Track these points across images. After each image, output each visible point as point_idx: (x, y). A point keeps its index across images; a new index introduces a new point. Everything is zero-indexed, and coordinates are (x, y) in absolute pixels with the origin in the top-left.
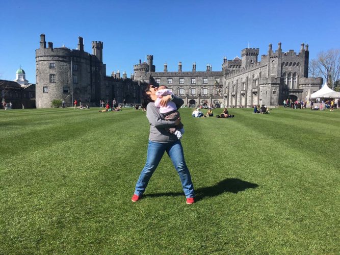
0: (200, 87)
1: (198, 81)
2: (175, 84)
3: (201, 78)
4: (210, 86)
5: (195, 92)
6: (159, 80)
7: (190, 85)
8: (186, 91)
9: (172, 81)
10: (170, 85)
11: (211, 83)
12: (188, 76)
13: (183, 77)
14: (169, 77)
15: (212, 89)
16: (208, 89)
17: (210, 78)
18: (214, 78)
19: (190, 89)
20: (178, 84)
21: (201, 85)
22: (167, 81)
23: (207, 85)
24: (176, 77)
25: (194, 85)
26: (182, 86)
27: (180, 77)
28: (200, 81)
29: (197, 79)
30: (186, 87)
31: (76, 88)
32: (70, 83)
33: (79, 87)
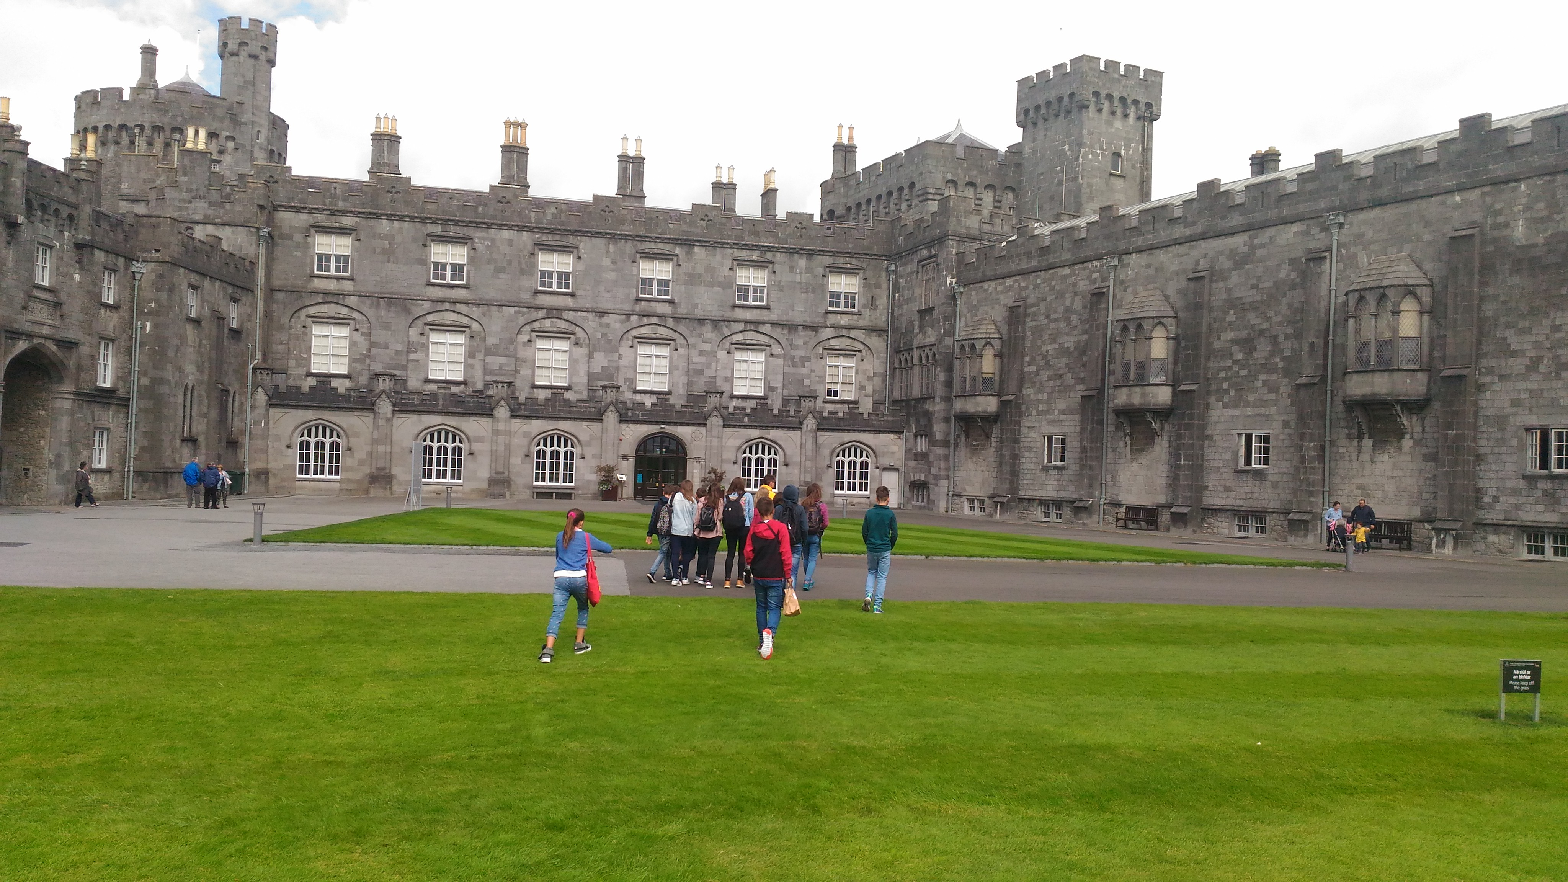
0: (708, 332)
1: (692, 279)
3: (721, 260)
4: (792, 327)
5: (672, 368)
6: (348, 241)
7: (627, 307)
8: (590, 356)
9: (472, 260)
10: (454, 302)
11: (799, 308)
12: (614, 238)
13: (572, 240)
14: (445, 222)
15: (802, 353)
16: (777, 349)
17: (792, 269)
18: (820, 271)
19: (626, 344)
20: (526, 297)
21: (716, 314)
22: (424, 262)
23: (764, 323)
24: (506, 234)
25: (661, 316)
26: (560, 310)
27: (545, 238)
28: (711, 285)
29: (686, 267)
30: (591, 323)
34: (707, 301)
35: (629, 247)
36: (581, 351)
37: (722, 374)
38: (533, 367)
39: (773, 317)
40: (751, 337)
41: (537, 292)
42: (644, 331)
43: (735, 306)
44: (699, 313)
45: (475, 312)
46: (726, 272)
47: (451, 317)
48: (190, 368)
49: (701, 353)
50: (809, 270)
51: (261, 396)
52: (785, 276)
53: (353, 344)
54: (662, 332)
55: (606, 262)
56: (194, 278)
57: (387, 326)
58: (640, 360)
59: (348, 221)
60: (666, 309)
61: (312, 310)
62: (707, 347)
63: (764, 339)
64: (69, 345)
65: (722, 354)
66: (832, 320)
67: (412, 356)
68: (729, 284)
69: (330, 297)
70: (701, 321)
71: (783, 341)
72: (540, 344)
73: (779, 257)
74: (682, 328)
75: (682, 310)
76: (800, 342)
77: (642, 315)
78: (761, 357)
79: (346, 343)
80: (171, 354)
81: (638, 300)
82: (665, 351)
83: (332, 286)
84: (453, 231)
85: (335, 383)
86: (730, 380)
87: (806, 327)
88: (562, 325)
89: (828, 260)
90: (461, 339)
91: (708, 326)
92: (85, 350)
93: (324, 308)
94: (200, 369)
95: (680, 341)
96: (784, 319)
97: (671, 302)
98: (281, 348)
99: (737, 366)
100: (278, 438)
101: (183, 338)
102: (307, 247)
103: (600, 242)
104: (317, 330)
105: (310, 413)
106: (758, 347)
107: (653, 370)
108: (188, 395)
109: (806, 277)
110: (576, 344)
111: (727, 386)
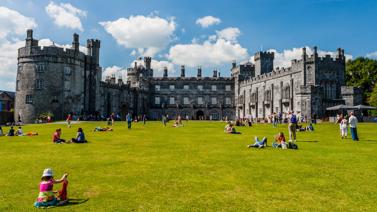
5: (203, 101)
6: (159, 86)
7: (196, 93)
8: (191, 100)
9: (175, 88)
10: (173, 93)
11: (221, 91)
12: (194, 83)
13: (188, 84)
15: (222, 98)
16: (218, 98)
17: (220, 85)
18: (224, 85)
19: (196, 98)
20: (182, 92)
21: (209, 93)
22: (169, 88)
24: (179, 84)
25: (201, 94)
26: (187, 94)
27: (185, 84)
28: (208, 89)
29: (204, 86)
30: (191, 95)
31: (68, 96)
32: (60, 90)
33: (72, 95)
34: (207, 91)
35: (196, 84)
37: (210, 101)
38: (183, 102)
40: (214, 95)
41: (184, 91)
42: (198, 96)
43: (212, 91)
44: (206, 93)
45: (176, 95)
46: (210, 86)
47: (173, 95)
48: (140, 105)
49: (207, 99)
50: (222, 85)
51: (149, 108)
52: (219, 87)
53: (160, 100)
54: (201, 96)
55: (193, 86)
56: (141, 94)
57: (164, 97)
58: (198, 100)
59: (159, 84)
61: (155, 96)
62: (208, 98)
63: (216, 96)
64: (128, 103)
65: (210, 98)
66: (226, 92)
67: (168, 101)
68: (211, 88)
69: (157, 94)
71: (219, 96)
72: (184, 98)
73: (218, 84)
74: (204, 95)
75: (204, 92)
76: (221, 96)
77: (198, 94)
79: (159, 100)
80: (138, 103)
82: (202, 98)
83: (158, 92)
84: (173, 84)
85: (158, 105)
87: (222, 94)
88: (187, 96)
90: (174, 98)
91: (208, 95)
92: (129, 104)
93: (157, 95)
94: (142, 105)
95: (204, 97)
96: (219, 93)
97: (202, 91)
98: (152, 101)
99: (212, 100)
100: (151, 113)
101: (140, 101)
102: (154, 87)
104: (156, 98)
105: (155, 110)
106: (215, 97)
107: (200, 101)
108: (140, 108)
109: (222, 86)
110: (189, 98)
111: (211, 103)
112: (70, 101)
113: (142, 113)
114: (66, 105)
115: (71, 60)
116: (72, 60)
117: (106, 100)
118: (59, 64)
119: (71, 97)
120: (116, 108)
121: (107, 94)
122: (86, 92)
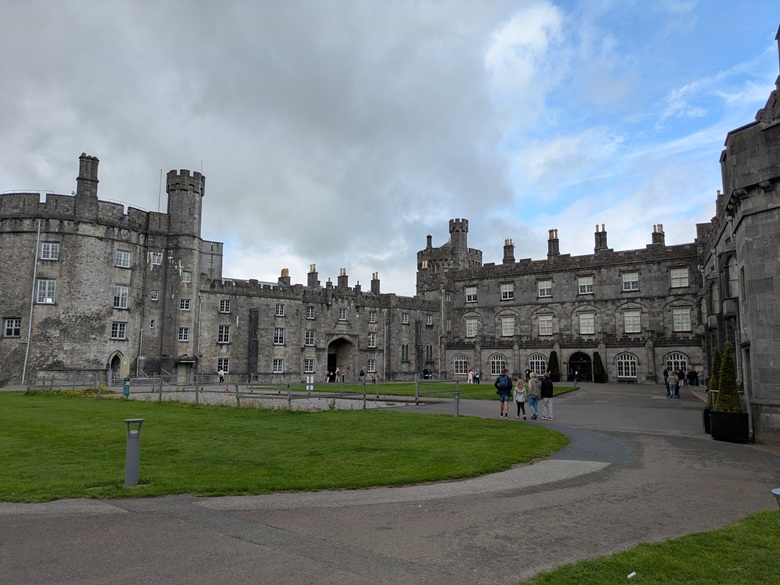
0: (610, 305)
1: (601, 283)
2: (522, 301)
3: (613, 272)
4: (651, 299)
5: (595, 323)
6: (475, 289)
7: (574, 299)
8: (559, 321)
9: (514, 289)
10: (508, 306)
11: (655, 288)
12: (566, 271)
13: (550, 275)
14: (505, 277)
15: (658, 310)
16: (645, 310)
17: (650, 271)
18: (666, 269)
19: (574, 315)
20: (534, 300)
21: (613, 297)
22: (499, 293)
23: (636, 298)
24: (526, 277)
25: (588, 301)
26: (547, 304)
27: (541, 276)
28: (610, 284)
29: (598, 278)
30: (559, 307)
31: (46, 319)
32: (25, 304)
33: (62, 316)
34: (609, 292)
35: (573, 275)
36: (557, 319)
37: (618, 323)
38: (539, 328)
39: (642, 295)
40: (631, 305)
41: (538, 298)
42: (581, 308)
43: (622, 292)
44: (605, 297)
45: (516, 309)
46: (617, 277)
47: (509, 312)
49: (607, 315)
50: (659, 270)
52: (647, 275)
53: (478, 325)
54: (589, 308)
55: (564, 282)
56: (405, 311)
57: (488, 318)
58: (581, 321)
59: (475, 282)
60: (591, 298)
61: (466, 315)
62: (610, 312)
63: (639, 306)
64: (355, 336)
65: (617, 315)
66: (673, 292)
67: (497, 328)
68: (619, 282)
69: (471, 310)
70: (606, 301)
71: (647, 305)
72: (541, 319)
73: (642, 266)
74: (598, 305)
75: (598, 297)
76: (656, 305)
77: (579, 302)
78: (638, 314)
79: (476, 325)
81: (578, 295)
82: (592, 316)
83: (472, 306)
84: (509, 279)
85: (471, 340)
86: (623, 326)
87: (659, 298)
88: (548, 310)
89: (669, 264)
90: (512, 320)
91: (610, 303)
92: (363, 337)
93: (469, 314)
94: (410, 339)
95: (598, 311)
96: (647, 295)
97: (592, 294)
99: (626, 319)
100: (449, 360)
101: (401, 330)
102: (464, 293)
103: (561, 274)
104: (468, 322)
105: (457, 351)
106: (635, 309)
107: (587, 325)
108: (405, 348)
109: (658, 274)
110: (554, 317)
111: (621, 329)
112: (55, 333)
113: (413, 362)
114: (38, 344)
115: (62, 222)
116: (66, 223)
117: (239, 328)
118: (25, 236)
119: (57, 322)
120: (289, 349)
121: (247, 313)
122: (147, 308)
